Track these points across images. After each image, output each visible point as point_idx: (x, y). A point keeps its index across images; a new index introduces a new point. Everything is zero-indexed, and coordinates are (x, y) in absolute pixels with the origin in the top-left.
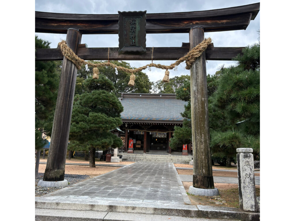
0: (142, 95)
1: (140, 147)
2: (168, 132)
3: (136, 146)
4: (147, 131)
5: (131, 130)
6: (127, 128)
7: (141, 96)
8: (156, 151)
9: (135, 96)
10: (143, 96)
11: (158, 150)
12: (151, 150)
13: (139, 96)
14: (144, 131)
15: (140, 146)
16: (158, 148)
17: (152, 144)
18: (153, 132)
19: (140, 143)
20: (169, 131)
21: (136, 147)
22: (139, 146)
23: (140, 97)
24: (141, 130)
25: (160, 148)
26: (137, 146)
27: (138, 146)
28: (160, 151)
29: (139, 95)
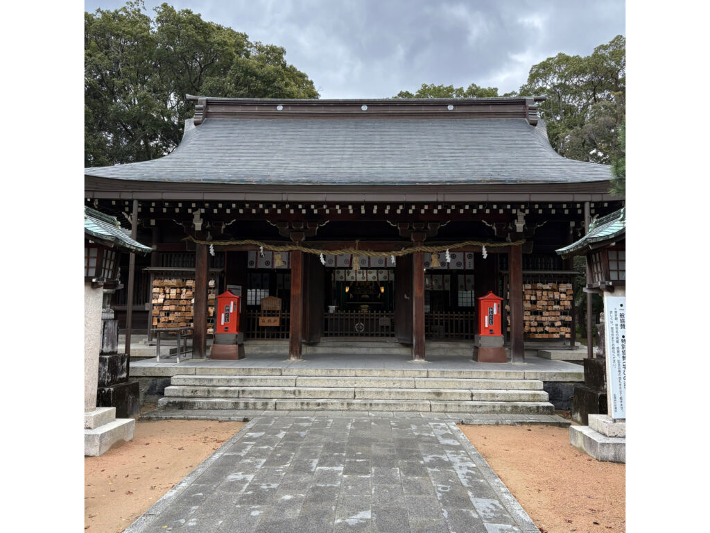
0: (286, 105)
1: (277, 324)
2: (410, 250)
3: (261, 319)
4: (305, 250)
5: (223, 243)
6: (202, 235)
7: (280, 108)
8: (352, 338)
9: (257, 109)
10: (290, 110)
11: (357, 335)
12: (326, 335)
13: (272, 110)
14: (290, 248)
15: (278, 319)
16: (360, 326)
17: (332, 308)
18: (333, 253)
19: (279, 308)
20: (411, 246)
21: (261, 324)
22: (275, 322)
23: (279, 114)
24: (276, 245)
25: (366, 329)
26: (265, 322)
27: (267, 319)
28: (369, 339)
29: (275, 105)
